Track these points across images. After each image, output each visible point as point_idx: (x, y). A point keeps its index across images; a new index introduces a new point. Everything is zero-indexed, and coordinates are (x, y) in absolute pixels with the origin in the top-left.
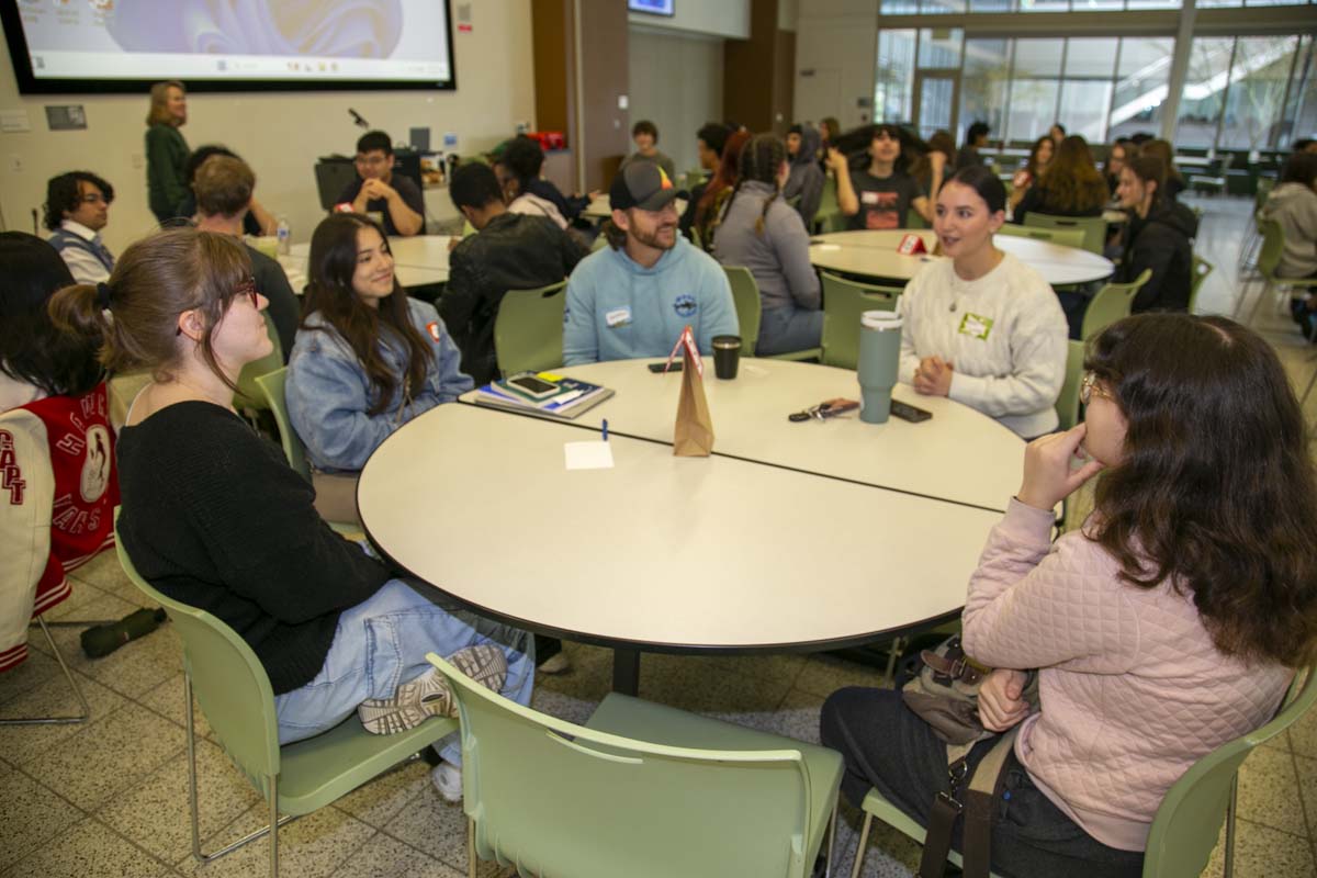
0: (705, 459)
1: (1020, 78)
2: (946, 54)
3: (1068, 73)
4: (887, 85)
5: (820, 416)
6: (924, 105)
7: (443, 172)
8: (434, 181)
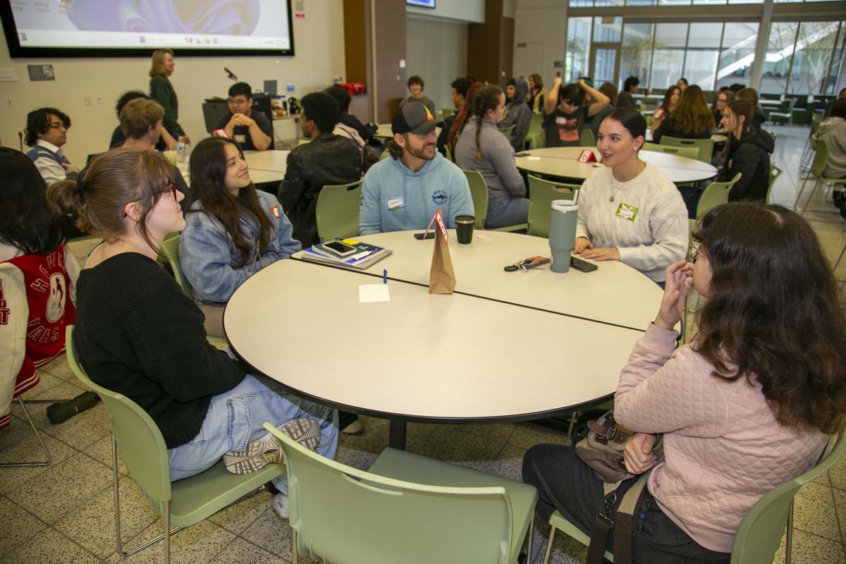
0: (449, 296)
1: (659, 49)
2: (611, 33)
3: (690, 45)
4: (573, 53)
5: (524, 268)
6: (597, 65)
7: (286, 109)
8: (280, 115)
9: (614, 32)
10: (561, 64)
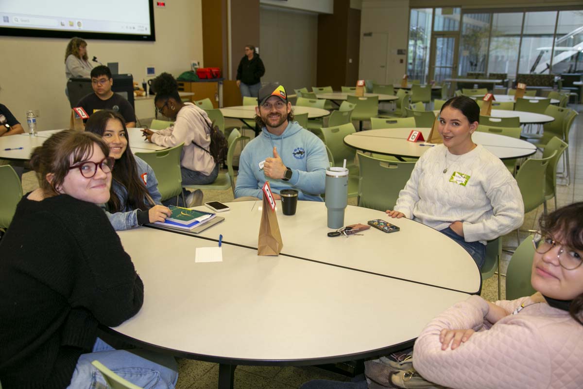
0: (277, 257)
1: (497, 36)
2: (452, 22)
3: (524, 32)
4: (416, 41)
5: (345, 233)
6: (438, 53)
7: (145, 90)
8: (140, 95)
9: (454, 21)
10: (404, 52)
